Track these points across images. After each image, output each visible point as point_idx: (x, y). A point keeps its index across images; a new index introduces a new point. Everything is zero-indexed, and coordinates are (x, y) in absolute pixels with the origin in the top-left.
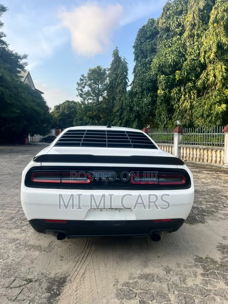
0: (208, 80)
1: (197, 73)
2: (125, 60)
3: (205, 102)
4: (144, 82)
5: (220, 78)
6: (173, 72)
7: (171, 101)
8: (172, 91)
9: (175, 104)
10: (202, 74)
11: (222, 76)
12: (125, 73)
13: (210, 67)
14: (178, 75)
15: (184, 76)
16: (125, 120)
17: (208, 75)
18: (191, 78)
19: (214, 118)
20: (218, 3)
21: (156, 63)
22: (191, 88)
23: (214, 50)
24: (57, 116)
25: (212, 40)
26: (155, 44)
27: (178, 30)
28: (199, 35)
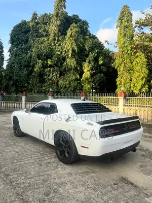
7: (43, 76)
8: (45, 70)
10: (64, 64)
11: (74, 66)
13: (68, 60)
14: (49, 62)
15: (54, 63)
18: (58, 65)
22: (58, 70)
25: (70, 47)
26: (28, 37)
27: (44, 34)
28: (58, 40)
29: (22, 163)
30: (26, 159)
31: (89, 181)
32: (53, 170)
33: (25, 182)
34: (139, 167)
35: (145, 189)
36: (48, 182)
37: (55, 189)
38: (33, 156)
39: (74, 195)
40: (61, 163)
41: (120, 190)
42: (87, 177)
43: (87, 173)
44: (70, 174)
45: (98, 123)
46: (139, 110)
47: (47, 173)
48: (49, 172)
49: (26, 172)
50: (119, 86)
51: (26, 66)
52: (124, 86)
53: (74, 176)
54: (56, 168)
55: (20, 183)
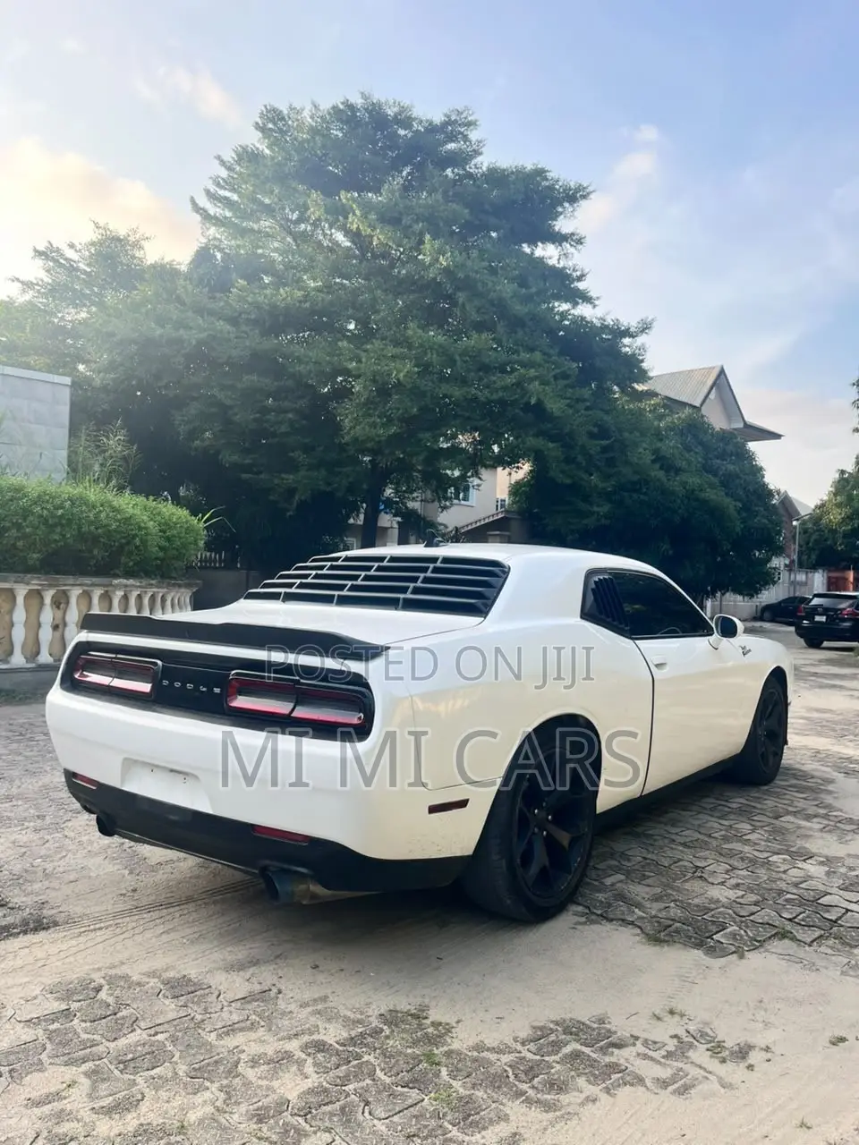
24: (839, 517)
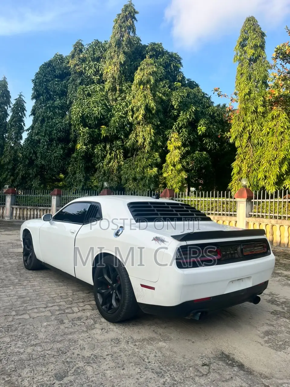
0: (137, 141)
1: (126, 132)
2: (22, 97)
3: (137, 164)
4: (53, 130)
5: (148, 140)
6: (98, 126)
7: (93, 158)
8: (96, 146)
9: (99, 162)
10: (132, 135)
11: (151, 139)
12: (20, 114)
13: (139, 129)
14: (104, 131)
15: (113, 133)
16: (21, 177)
17: (137, 136)
18: (120, 136)
19: (147, 181)
20: (143, 65)
21: (79, 112)
22: (120, 147)
23: (142, 111)
25: (141, 101)
26: (66, 87)
27: (96, 78)
28: (121, 91)
29: (26, 316)
30: (36, 310)
31: (152, 355)
32: (83, 331)
33: (22, 351)
34: (262, 335)
35: (266, 377)
36: (69, 354)
37: (78, 368)
38: (50, 305)
39: (115, 381)
40: (103, 320)
41: (213, 376)
42: (149, 347)
43: (150, 340)
44: (117, 341)
45: (175, 237)
46: (278, 226)
47: (70, 337)
48: (75, 336)
49: (29, 335)
50: (235, 177)
51: (60, 140)
52: (248, 177)
53: (123, 345)
54: (90, 328)
55: (12, 353)
